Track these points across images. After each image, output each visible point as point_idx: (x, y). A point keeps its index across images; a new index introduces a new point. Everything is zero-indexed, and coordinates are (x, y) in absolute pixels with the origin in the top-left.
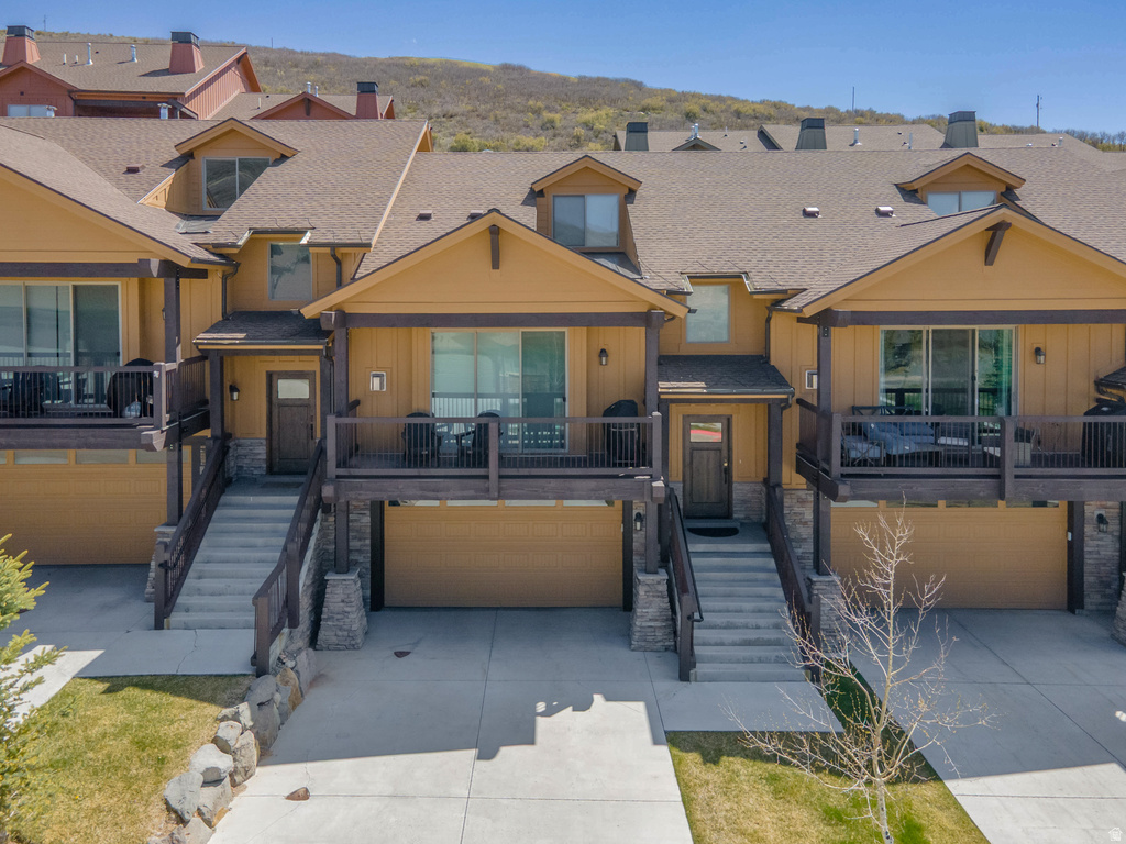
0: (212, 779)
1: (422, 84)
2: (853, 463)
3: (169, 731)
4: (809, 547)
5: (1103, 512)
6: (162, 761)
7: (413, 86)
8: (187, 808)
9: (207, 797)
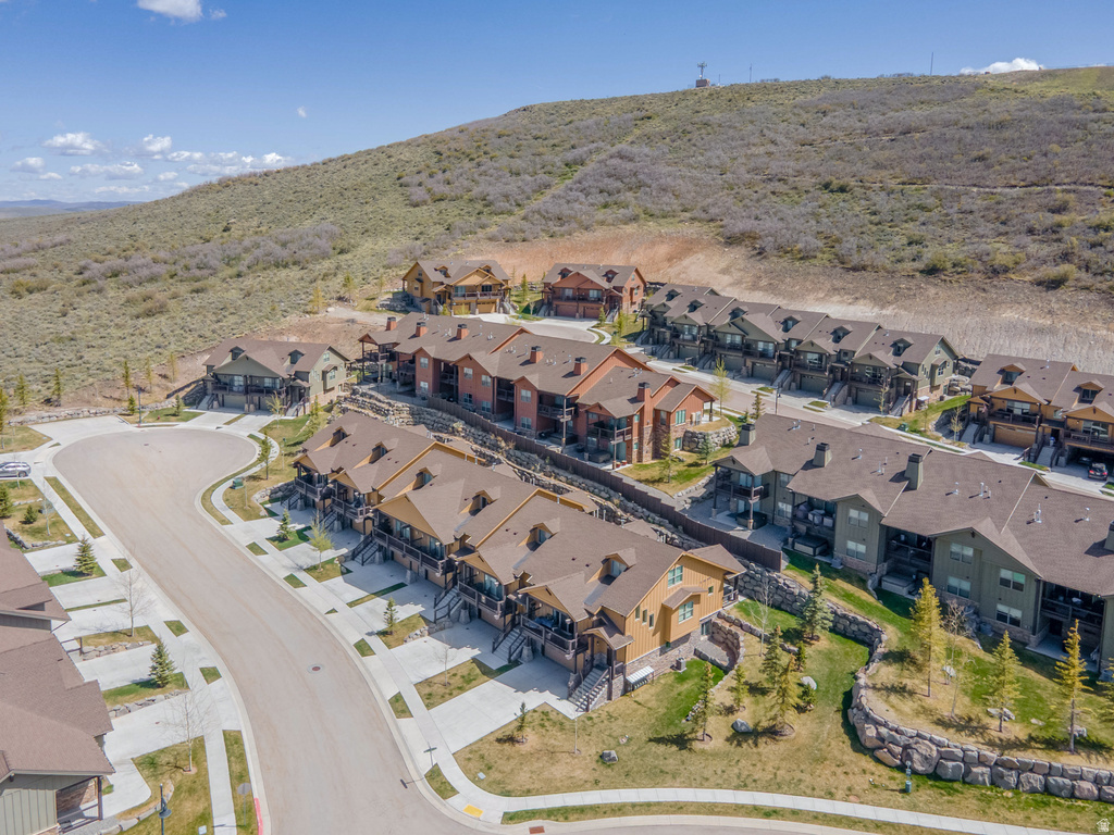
0: (417, 634)
3: (418, 626)
6: (413, 629)
8: (411, 636)
9: (415, 636)
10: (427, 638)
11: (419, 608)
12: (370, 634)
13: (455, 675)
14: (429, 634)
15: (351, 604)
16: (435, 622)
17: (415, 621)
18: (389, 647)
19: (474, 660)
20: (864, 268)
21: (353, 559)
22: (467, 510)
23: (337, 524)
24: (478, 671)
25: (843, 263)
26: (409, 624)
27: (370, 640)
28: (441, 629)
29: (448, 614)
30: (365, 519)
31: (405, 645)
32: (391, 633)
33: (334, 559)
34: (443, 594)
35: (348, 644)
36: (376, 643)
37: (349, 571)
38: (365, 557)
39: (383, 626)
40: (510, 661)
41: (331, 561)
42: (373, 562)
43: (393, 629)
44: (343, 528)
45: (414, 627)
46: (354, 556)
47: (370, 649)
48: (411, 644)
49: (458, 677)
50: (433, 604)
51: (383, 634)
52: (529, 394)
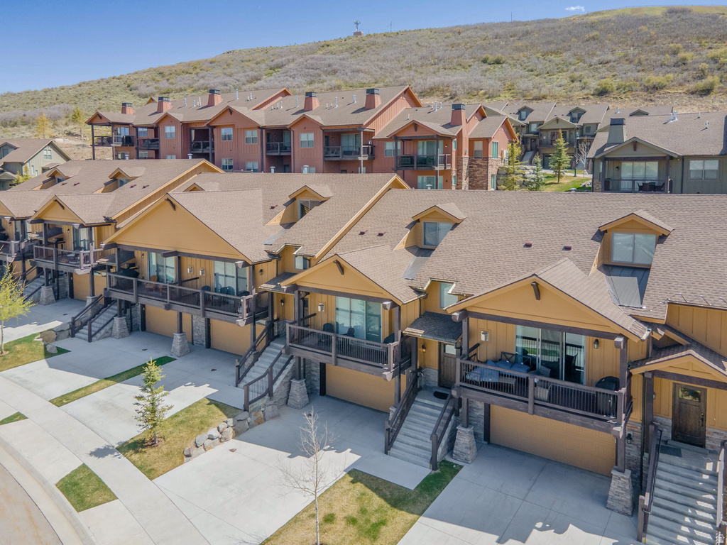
0: (211, 438)
1: (593, 38)
2: (467, 381)
3: (210, 421)
4: (482, 413)
5: (631, 433)
6: (202, 429)
7: (587, 40)
8: (199, 443)
9: (208, 442)
10: (233, 443)
11: (206, 391)
12: (100, 453)
13: (329, 519)
14: (237, 434)
15: (60, 401)
16: (246, 409)
17: (202, 411)
18: (151, 473)
19: (355, 475)
20: (544, 97)
21: (73, 335)
22: (277, 220)
23: (46, 292)
24: (377, 501)
25: (524, 97)
26: (189, 420)
27: (102, 466)
28: (259, 422)
29: (269, 392)
30: (94, 270)
31: (188, 465)
32: (153, 443)
33: (34, 335)
34: (250, 360)
35: (43, 483)
36: (116, 471)
37: (61, 351)
38: (94, 329)
39: (133, 431)
40: (434, 463)
41: (28, 340)
42: (110, 335)
43: (159, 431)
44: (57, 298)
45: (204, 425)
46: (73, 330)
47: (101, 486)
48: (201, 460)
49: (340, 525)
50: (234, 379)
51: (136, 446)
52: (311, 137)
